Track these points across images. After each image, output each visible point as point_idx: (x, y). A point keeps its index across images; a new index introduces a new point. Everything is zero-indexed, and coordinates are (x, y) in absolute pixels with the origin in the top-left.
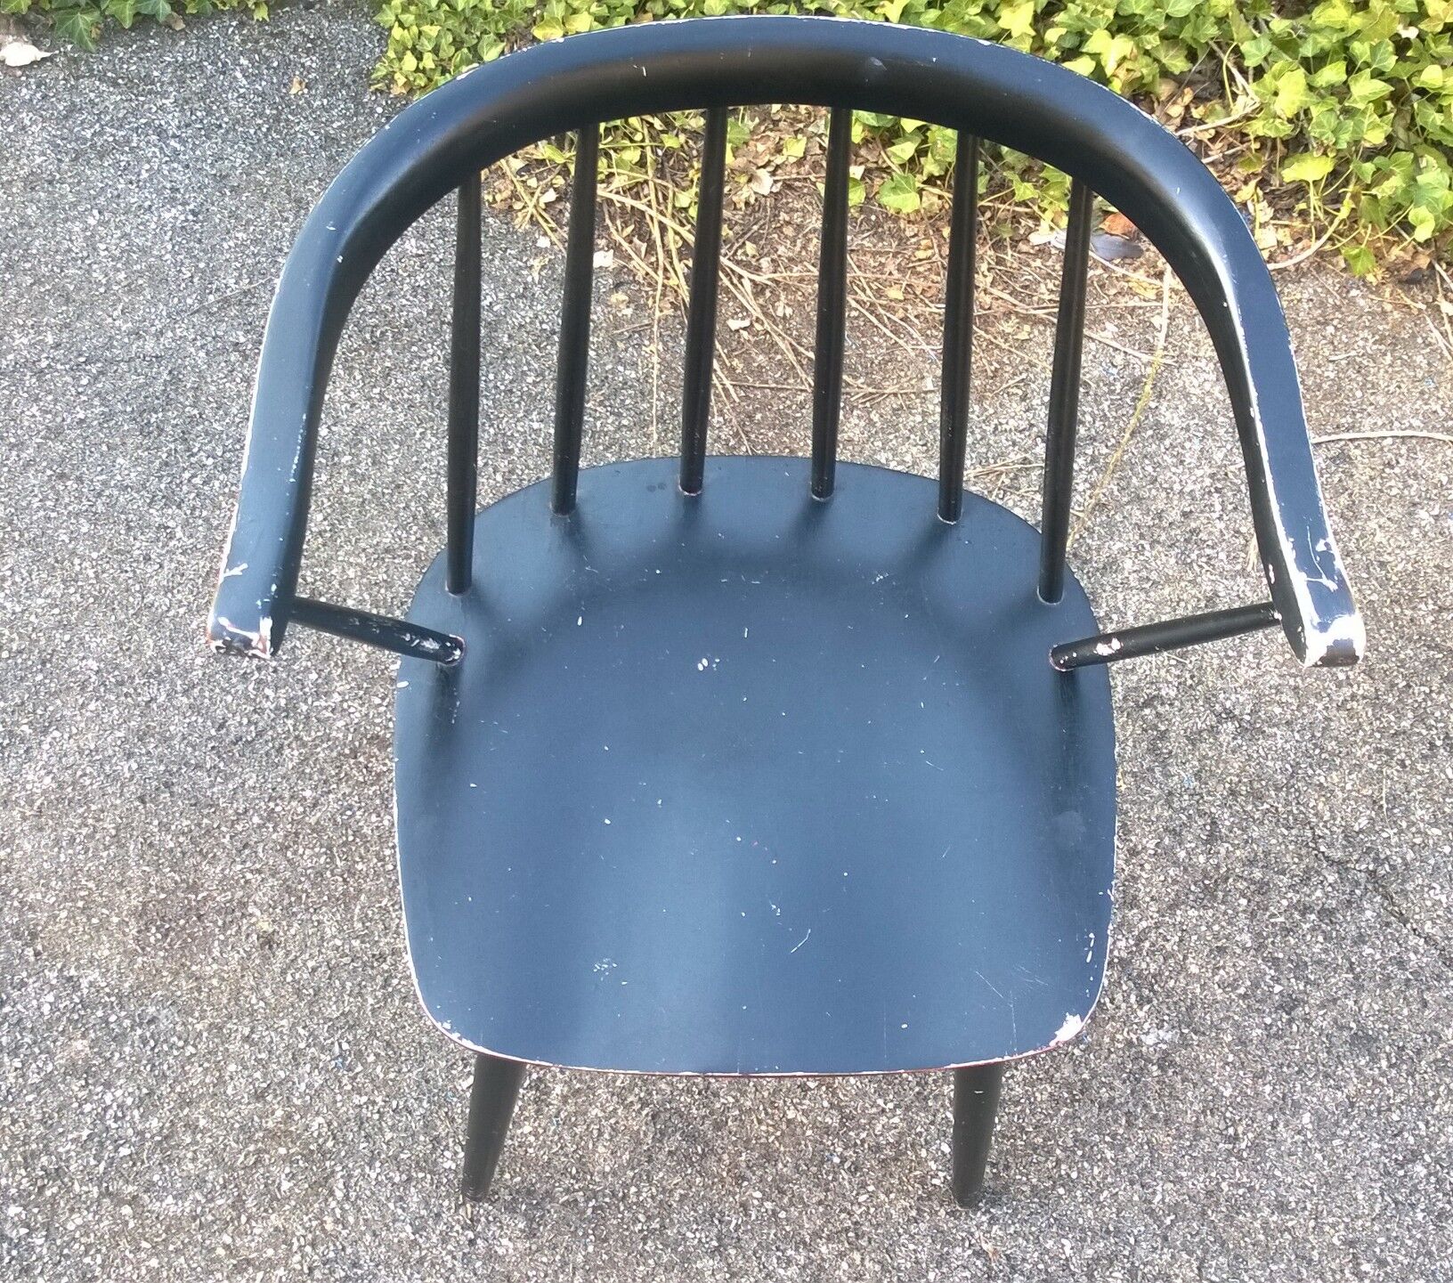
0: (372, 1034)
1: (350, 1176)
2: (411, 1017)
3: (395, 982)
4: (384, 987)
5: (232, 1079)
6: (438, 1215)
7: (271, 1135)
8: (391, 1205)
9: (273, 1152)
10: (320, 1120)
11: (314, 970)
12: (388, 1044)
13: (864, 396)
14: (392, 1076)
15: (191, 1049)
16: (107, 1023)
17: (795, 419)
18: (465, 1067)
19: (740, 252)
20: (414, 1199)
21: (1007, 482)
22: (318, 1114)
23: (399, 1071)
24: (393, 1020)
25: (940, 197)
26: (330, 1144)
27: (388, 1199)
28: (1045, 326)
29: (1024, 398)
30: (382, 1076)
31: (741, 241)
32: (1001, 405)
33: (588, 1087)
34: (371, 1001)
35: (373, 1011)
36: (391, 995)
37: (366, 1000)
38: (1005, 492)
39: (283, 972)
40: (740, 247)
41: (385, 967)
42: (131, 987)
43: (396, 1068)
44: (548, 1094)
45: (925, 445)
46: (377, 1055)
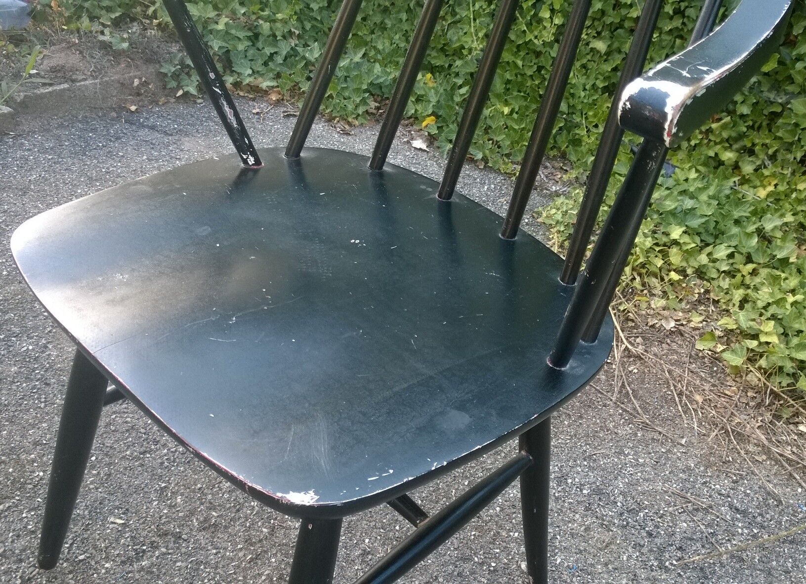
0: (110, 464)
1: (17, 506)
2: (134, 474)
3: (148, 455)
4: (141, 453)
5: (38, 429)
6: (21, 561)
7: (18, 461)
8: (11, 534)
9: (7, 467)
10: (41, 474)
11: (127, 422)
12: (110, 475)
13: (642, 423)
14: (91, 486)
15: (43, 405)
16: (34, 371)
17: (596, 408)
18: (123, 514)
19: (633, 338)
20: (23, 542)
21: (690, 508)
22: (44, 471)
23: (97, 489)
24: (126, 468)
25: (759, 380)
26: (30, 486)
27: (14, 530)
28: (777, 464)
29: (735, 482)
30: (88, 482)
31: (637, 335)
32: (718, 476)
33: (158, 576)
34: (128, 453)
35: (124, 457)
36: (139, 459)
37: (126, 451)
38: (685, 511)
39: (114, 413)
40: (635, 337)
41: (153, 447)
42: (59, 367)
43: (98, 486)
44: (138, 560)
45: (657, 462)
46: (99, 473)
